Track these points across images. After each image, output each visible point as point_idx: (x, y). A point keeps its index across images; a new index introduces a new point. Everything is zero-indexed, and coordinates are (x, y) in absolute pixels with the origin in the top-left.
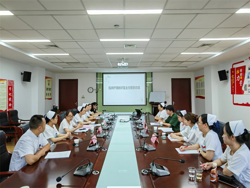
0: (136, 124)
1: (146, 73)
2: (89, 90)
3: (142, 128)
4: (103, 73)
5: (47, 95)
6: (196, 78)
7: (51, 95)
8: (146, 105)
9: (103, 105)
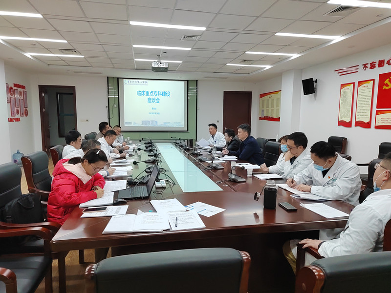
1: (188, 81)
4: (118, 78)
8: (188, 131)
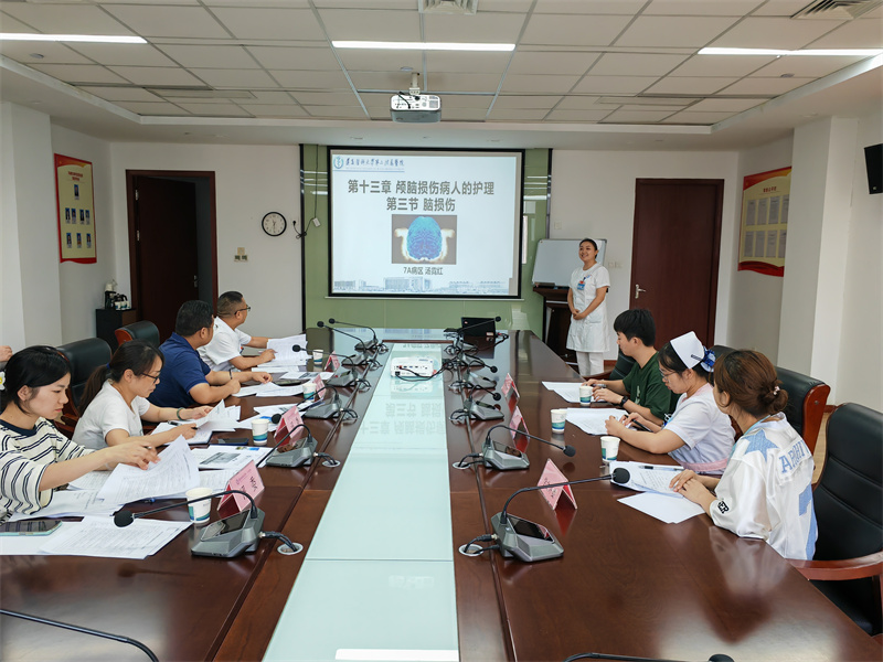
0: (470, 390)
1: (523, 151)
2: (269, 225)
3: (495, 414)
4: (330, 148)
5: (69, 241)
6: (749, 182)
7: (89, 240)
8: (519, 297)
9: (331, 294)
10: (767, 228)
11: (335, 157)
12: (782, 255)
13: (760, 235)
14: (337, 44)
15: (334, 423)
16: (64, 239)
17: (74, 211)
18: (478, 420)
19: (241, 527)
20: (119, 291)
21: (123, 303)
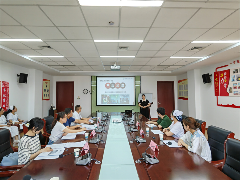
0: (129, 125)
1: (135, 76)
2: (84, 92)
3: (136, 130)
4: (97, 76)
5: (44, 96)
6: (179, 82)
7: (48, 96)
8: (135, 105)
9: (97, 105)
10: (183, 91)
11: (98, 78)
12: (187, 96)
13: (182, 92)
14: (101, 57)
15: (102, 133)
16: (43, 95)
17: (46, 90)
18: (133, 132)
19: (87, 158)
20: (54, 106)
21: (54, 108)
